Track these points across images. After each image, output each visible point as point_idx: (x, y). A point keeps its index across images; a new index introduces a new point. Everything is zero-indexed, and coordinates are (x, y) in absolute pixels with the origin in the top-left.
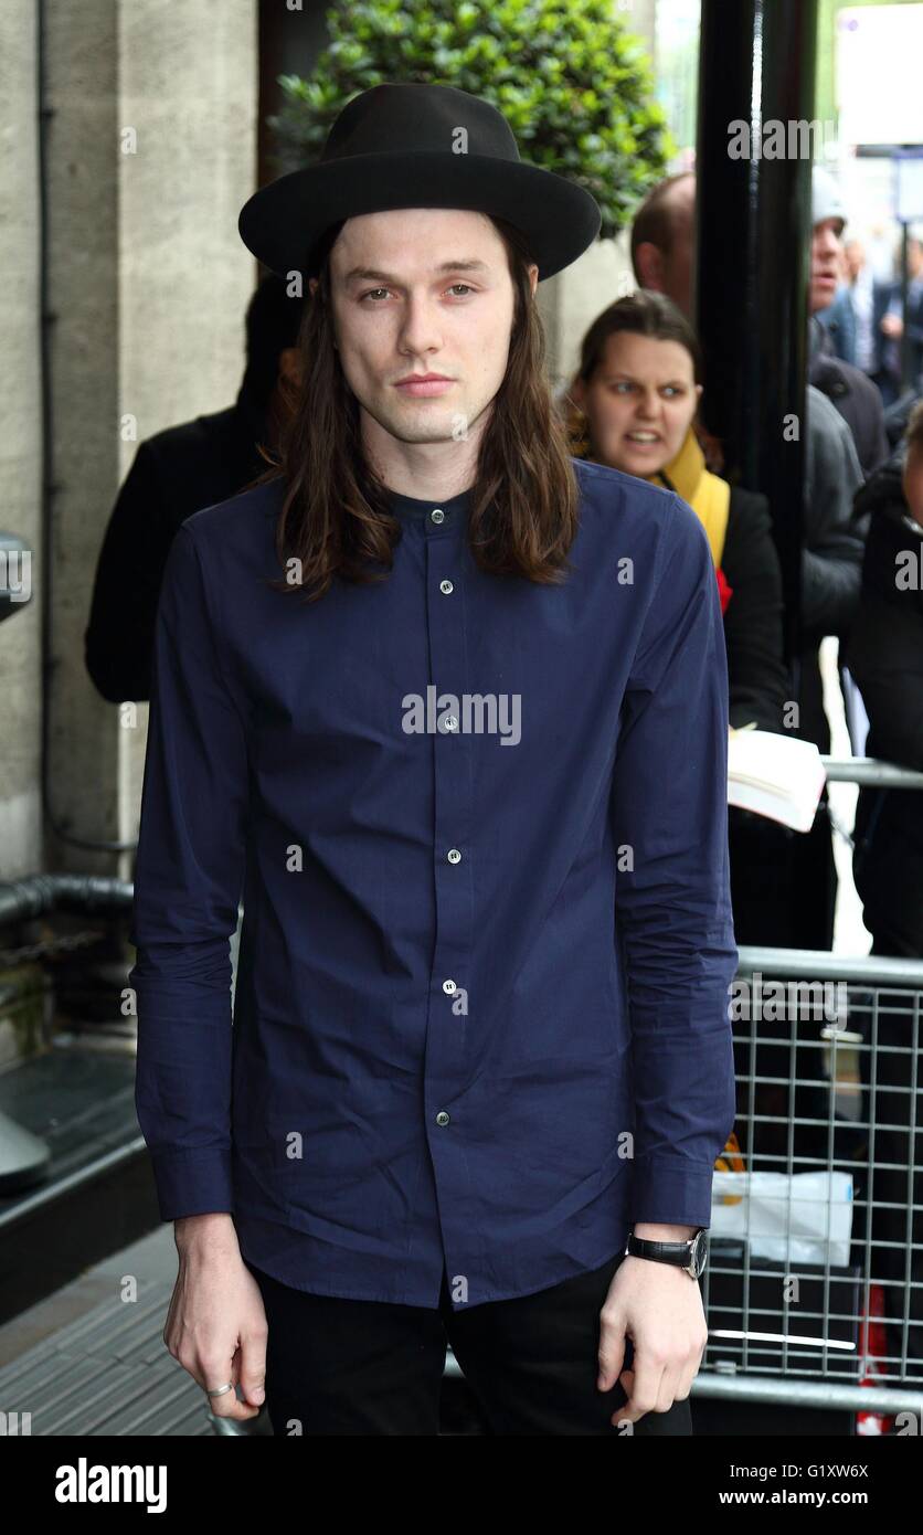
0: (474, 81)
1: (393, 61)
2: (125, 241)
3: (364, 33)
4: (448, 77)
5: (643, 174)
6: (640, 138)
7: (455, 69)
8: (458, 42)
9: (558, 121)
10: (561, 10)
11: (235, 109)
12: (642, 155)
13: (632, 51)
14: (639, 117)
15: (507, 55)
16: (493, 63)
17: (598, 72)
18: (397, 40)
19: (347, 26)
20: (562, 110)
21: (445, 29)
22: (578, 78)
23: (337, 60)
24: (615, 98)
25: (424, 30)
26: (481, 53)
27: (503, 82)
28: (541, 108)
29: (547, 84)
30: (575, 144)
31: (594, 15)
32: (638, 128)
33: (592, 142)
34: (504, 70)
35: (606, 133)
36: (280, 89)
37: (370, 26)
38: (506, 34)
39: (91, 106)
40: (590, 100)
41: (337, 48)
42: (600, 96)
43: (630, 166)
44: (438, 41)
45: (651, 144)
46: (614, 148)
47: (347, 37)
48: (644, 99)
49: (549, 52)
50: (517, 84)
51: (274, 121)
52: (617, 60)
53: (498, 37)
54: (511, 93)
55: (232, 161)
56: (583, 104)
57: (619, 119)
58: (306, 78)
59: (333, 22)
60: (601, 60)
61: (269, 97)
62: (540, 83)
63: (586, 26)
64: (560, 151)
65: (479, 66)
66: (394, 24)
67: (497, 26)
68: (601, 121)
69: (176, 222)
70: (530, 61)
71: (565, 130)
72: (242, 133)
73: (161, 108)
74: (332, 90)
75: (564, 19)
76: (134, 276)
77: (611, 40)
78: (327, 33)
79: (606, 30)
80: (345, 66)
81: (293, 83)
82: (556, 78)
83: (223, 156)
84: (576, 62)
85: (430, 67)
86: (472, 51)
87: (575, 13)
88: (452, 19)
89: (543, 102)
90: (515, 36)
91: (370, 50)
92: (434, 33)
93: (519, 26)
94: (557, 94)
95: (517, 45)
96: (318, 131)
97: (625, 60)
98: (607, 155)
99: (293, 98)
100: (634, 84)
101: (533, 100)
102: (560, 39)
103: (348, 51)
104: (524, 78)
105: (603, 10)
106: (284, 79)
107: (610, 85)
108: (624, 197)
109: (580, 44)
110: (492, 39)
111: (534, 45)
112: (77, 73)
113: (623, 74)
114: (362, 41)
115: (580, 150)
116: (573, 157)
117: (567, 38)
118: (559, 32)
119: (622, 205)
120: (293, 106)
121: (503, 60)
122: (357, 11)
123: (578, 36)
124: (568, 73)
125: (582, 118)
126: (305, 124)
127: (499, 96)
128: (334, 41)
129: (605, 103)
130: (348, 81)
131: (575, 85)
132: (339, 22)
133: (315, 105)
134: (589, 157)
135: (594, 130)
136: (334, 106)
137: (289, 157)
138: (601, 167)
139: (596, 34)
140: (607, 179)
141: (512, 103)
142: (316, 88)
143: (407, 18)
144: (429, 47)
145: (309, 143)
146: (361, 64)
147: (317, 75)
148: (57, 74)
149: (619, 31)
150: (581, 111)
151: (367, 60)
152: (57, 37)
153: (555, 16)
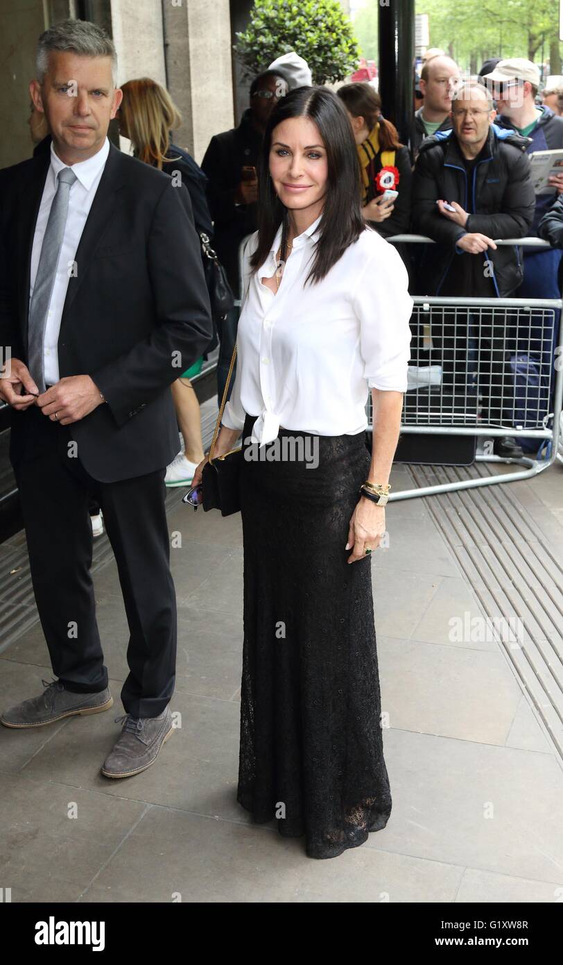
0: (298, 31)
1: (272, 26)
2: (193, 84)
3: (262, 17)
4: (289, 30)
5: (351, 59)
6: (350, 47)
7: (291, 27)
8: (292, 19)
9: (324, 43)
10: (324, 8)
11: (224, 41)
12: (351, 53)
13: (346, 19)
14: (349, 41)
15: (307, 22)
16: (304, 25)
17: (336, 27)
18: (273, 19)
19: (256, 16)
20: (326, 40)
21: (288, 14)
22: (330, 29)
23: (253, 27)
24: (342, 35)
25: (281, 15)
26: (300, 22)
27: (307, 31)
28: (319, 39)
29: (321, 31)
30: (330, 50)
31: (334, 9)
32: (349, 45)
33: (335, 49)
34: (307, 27)
35: (339, 45)
36: (236, 36)
37: (264, 15)
38: (307, 16)
39: (180, 42)
40: (334, 35)
41: (253, 22)
42: (337, 34)
43: (348, 57)
44: (286, 19)
45: (353, 50)
46: (342, 51)
47: (257, 19)
48: (351, 35)
49: (321, 21)
50: (312, 32)
51: (234, 47)
52: (342, 23)
53: (305, 17)
54: (309, 34)
55: (224, 58)
56: (332, 37)
57: (343, 42)
58: (244, 32)
59: (252, 15)
60: (337, 23)
61: (234, 39)
62: (318, 31)
63: (332, 12)
64: (325, 53)
65: (299, 26)
66: (272, 14)
67: (304, 13)
68: (338, 42)
69: (208, 78)
70: (315, 24)
71: (327, 46)
72: (227, 50)
73: (201, 42)
74: (253, 36)
75: (325, 10)
76: (196, 96)
77: (340, 16)
78: (251, 17)
79: (338, 14)
80: (257, 28)
81: (240, 34)
82: (323, 29)
83: (221, 57)
84: (330, 24)
85: (284, 28)
86: (297, 21)
87: (328, 9)
88: (290, 12)
89: (319, 37)
90: (310, 16)
91: (264, 22)
92: (285, 16)
93: (311, 13)
94: (324, 34)
95: (311, 19)
96: (249, 49)
97: (344, 23)
98: (340, 53)
99: (240, 39)
100: (348, 31)
101: (317, 36)
102: (324, 17)
103: (258, 23)
104: (313, 29)
105: (337, 7)
106: (237, 33)
107: (340, 31)
108: (346, 67)
109: (330, 18)
110: (303, 17)
111: (316, 19)
112: (175, 31)
113: (344, 27)
114: (262, 20)
115: (331, 52)
116: (329, 54)
117: (326, 16)
118: (323, 14)
119: (345, 70)
120: (241, 42)
121: (306, 24)
122: (260, 10)
123: (329, 16)
124: (327, 27)
125: (332, 42)
126: (245, 47)
127: (306, 36)
128: (252, 20)
129: (339, 37)
130: (258, 32)
131: (329, 31)
132: (254, 14)
133: (248, 41)
134: (334, 54)
135: (336, 45)
136: (254, 41)
137: (240, 59)
138: (338, 57)
139: (335, 15)
140: (341, 61)
141: (310, 37)
142: (248, 35)
143: (275, 11)
144: (283, 21)
145: (246, 54)
146: (261, 27)
147: (247, 31)
148: (169, 32)
149: (342, 14)
150: (332, 40)
151: (264, 26)
152: (168, 20)
153: (322, 9)
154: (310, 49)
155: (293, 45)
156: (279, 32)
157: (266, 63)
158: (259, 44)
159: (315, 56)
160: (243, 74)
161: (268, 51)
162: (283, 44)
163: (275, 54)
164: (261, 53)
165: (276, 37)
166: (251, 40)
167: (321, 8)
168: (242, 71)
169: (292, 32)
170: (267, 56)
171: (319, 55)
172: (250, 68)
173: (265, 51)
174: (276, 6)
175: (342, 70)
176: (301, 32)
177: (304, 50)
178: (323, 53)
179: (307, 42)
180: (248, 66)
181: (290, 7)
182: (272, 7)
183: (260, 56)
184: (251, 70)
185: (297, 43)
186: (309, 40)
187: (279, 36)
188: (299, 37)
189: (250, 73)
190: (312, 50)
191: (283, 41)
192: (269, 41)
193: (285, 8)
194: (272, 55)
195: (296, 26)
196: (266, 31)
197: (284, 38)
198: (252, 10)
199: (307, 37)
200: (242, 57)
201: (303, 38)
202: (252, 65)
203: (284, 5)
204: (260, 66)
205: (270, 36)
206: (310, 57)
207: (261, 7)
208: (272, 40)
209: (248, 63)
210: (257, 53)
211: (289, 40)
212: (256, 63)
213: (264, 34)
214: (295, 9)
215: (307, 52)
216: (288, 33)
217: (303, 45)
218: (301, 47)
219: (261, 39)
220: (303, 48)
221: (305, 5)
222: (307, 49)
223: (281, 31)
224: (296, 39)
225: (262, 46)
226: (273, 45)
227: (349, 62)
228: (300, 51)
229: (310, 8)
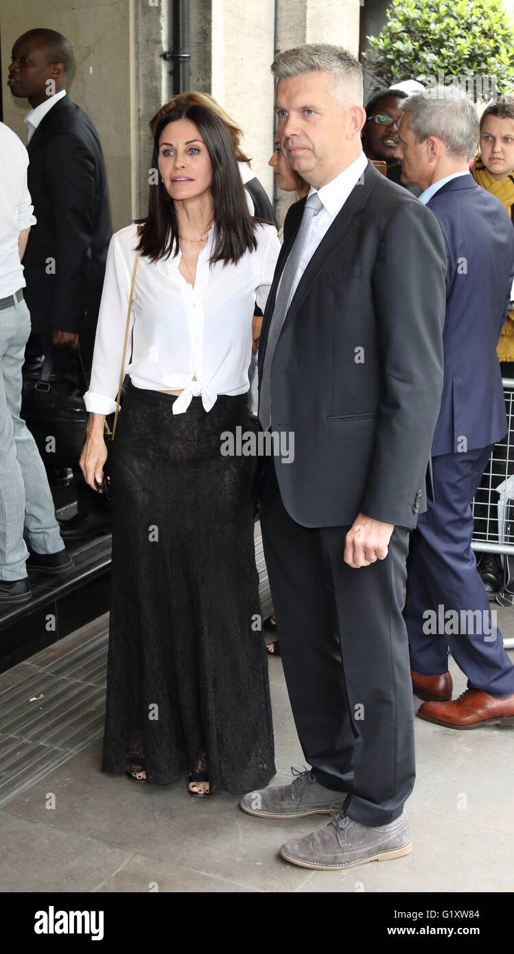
0: (445, 37)
1: (412, 29)
3: (401, 18)
4: (435, 35)
7: (437, 32)
8: (439, 21)
9: (478, 52)
10: (481, 7)
13: (508, 23)
15: (459, 25)
16: (453, 29)
17: (494, 31)
18: (414, 20)
19: (395, 16)
20: (479, 48)
21: (434, 15)
22: (487, 34)
23: (389, 29)
24: (502, 42)
25: (425, 17)
26: (448, 24)
27: (456, 36)
28: (472, 47)
29: (475, 37)
30: (485, 61)
31: (494, 9)
33: (491, 60)
34: (458, 31)
35: (497, 55)
36: (367, 40)
37: (404, 15)
38: (459, 17)
40: (492, 41)
41: (389, 24)
42: (496, 41)
43: (507, 70)
44: (430, 21)
46: (501, 62)
47: (395, 19)
49: (476, 23)
50: (461, 37)
51: (364, 54)
52: (502, 27)
53: (456, 19)
54: (459, 40)
56: (489, 45)
57: (503, 50)
58: (377, 36)
59: (388, 15)
60: (496, 27)
62: (471, 37)
63: (491, 13)
64: (479, 65)
65: (447, 30)
66: (414, 14)
67: (454, 14)
68: (496, 51)
70: (468, 28)
71: (481, 55)
74: (387, 41)
75: (482, 10)
77: (501, 19)
78: (387, 17)
79: (499, 15)
80: (394, 31)
81: (372, 39)
82: (478, 34)
84: (487, 28)
85: (428, 31)
86: (444, 24)
87: (486, 9)
88: (437, 12)
89: (472, 44)
90: (463, 18)
91: (403, 25)
92: (429, 17)
93: (463, 14)
94: (478, 41)
95: (463, 21)
96: (382, 57)
97: (506, 27)
98: (498, 65)
99: (372, 45)
100: (509, 36)
101: (469, 43)
102: (480, 18)
103: (395, 25)
104: (465, 34)
105: (497, 6)
106: (368, 37)
107: (500, 37)
108: (503, 82)
109: (488, 21)
110: (452, 19)
111: (469, 21)
112: (289, 35)
113: (505, 32)
114: (400, 21)
115: (486, 64)
116: (484, 66)
117: (483, 18)
118: (480, 16)
119: (504, 86)
120: (372, 48)
121: (457, 27)
122: (398, 9)
123: (487, 17)
124: (484, 33)
125: (488, 51)
126: (377, 55)
127: (455, 42)
128: (388, 21)
129: (498, 44)
130: (394, 37)
131: (485, 37)
132: (391, 14)
133: (380, 47)
134: (490, 66)
135: (493, 55)
136: (389, 47)
137: (370, 68)
138: (495, 70)
139: (494, 17)
140: (498, 75)
141: (460, 44)
142: (381, 40)
143: (418, 11)
144: (427, 23)
145: (377, 63)
146: (399, 30)
147: (381, 35)
148: (281, 36)
149: (503, 15)
150: (488, 48)
151: (402, 29)
152: (281, 22)
153: (478, 9)
154: (460, 59)
155: (438, 53)
156: (422, 37)
157: (402, 75)
158: (394, 52)
159: (466, 68)
160: (373, 88)
161: (406, 60)
162: (423, 50)
163: (414, 65)
164: (397, 63)
165: (416, 44)
166: (385, 46)
167: (477, 7)
168: (372, 84)
169: (437, 37)
170: (404, 66)
171: (469, 68)
172: (382, 81)
173: (402, 60)
174: (419, 4)
175: (499, 87)
176: (448, 38)
177: (452, 60)
178: (476, 64)
179: (456, 50)
180: (379, 79)
181: (438, 5)
182: (414, 5)
183: (395, 67)
184: (382, 84)
185: (443, 51)
186: (459, 48)
187: (421, 42)
188: (447, 43)
189: (381, 86)
190: (462, 61)
191: (425, 48)
192: (408, 48)
193: (430, 7)
194: (411, 66)
195: (441, 30)
196: (405, 35)
197: (426, 44)
198: (390, 8)
199: (457, 45)
200: (373, 66)
201: (452, 45)
202: (385, 77)
203: (430, 3)
204: (395, 78)
205: (409, 41)
206: (459, 69)
207: (400, 4)
208: (411, 47)
209: (380, 74)
210: (392, 62)
211: (433, 47)
212: (389, 75)
213: (402, 40)
214: (443, 9)
215: (454, 62)
216: (431, 39)
217: (452, 54)
218: (448, 56)
219: (398, 45)
220: (451, 58)
221: (456, 3)
222: (455, 59)
223: (424, 35)
224: (442, 46)
225: (399, 54)
226: (413, 54)
227: (508, 76)
228: (446, 61)
229: (463, 8)
